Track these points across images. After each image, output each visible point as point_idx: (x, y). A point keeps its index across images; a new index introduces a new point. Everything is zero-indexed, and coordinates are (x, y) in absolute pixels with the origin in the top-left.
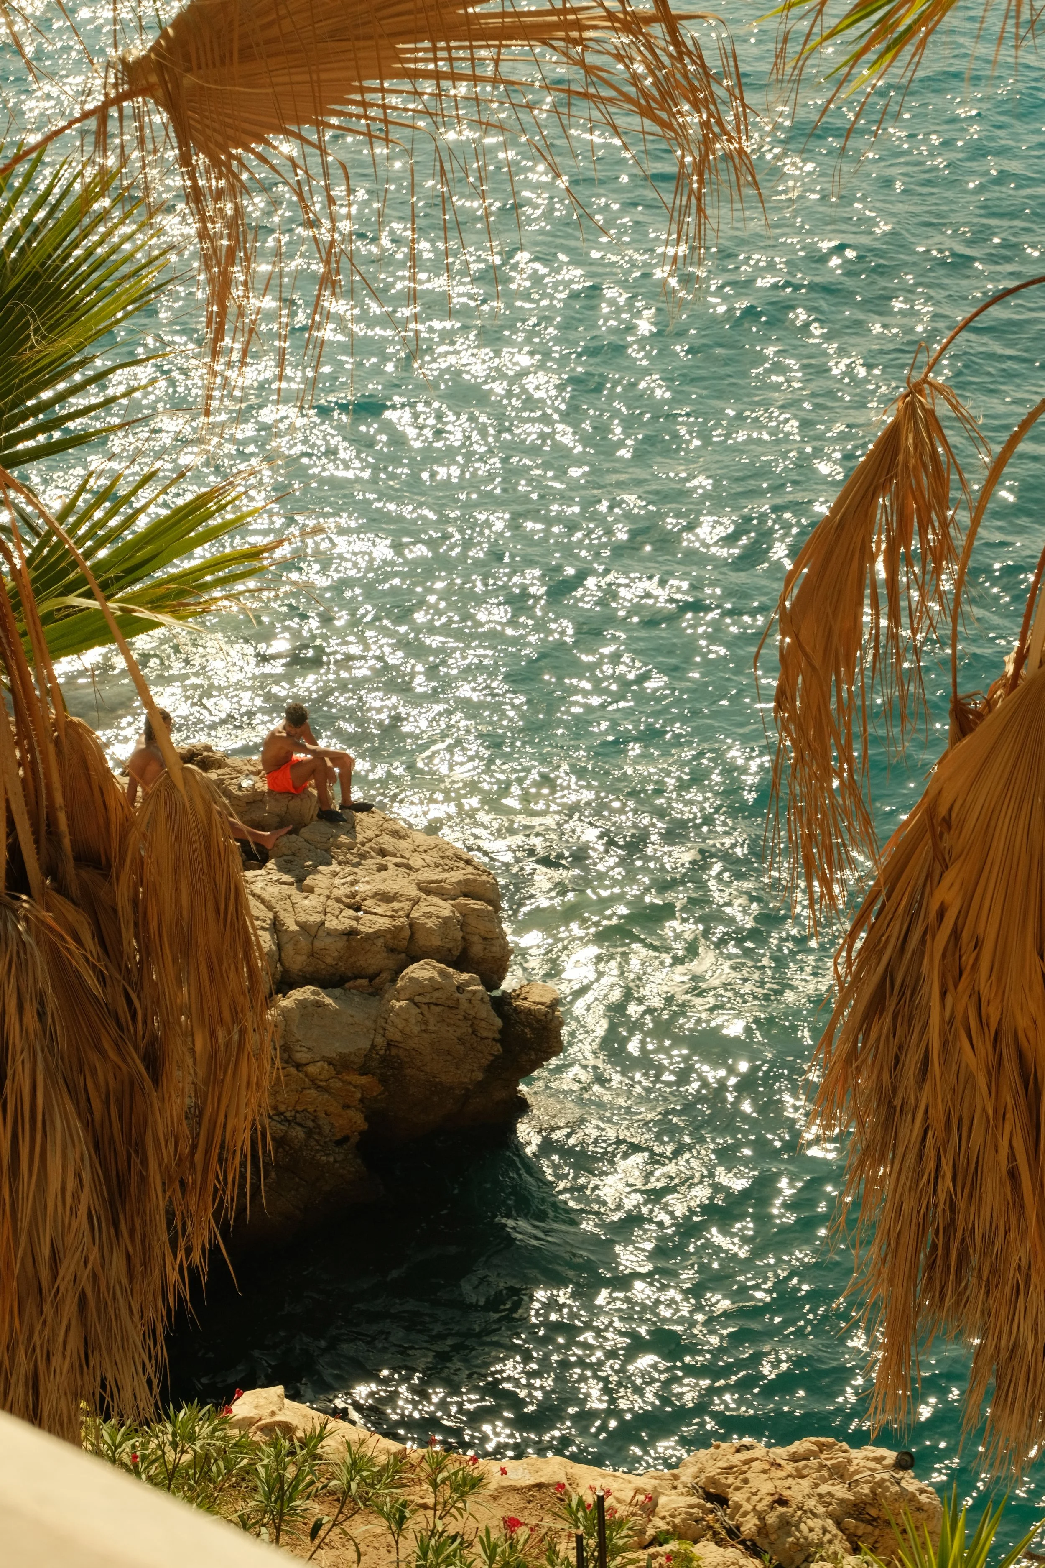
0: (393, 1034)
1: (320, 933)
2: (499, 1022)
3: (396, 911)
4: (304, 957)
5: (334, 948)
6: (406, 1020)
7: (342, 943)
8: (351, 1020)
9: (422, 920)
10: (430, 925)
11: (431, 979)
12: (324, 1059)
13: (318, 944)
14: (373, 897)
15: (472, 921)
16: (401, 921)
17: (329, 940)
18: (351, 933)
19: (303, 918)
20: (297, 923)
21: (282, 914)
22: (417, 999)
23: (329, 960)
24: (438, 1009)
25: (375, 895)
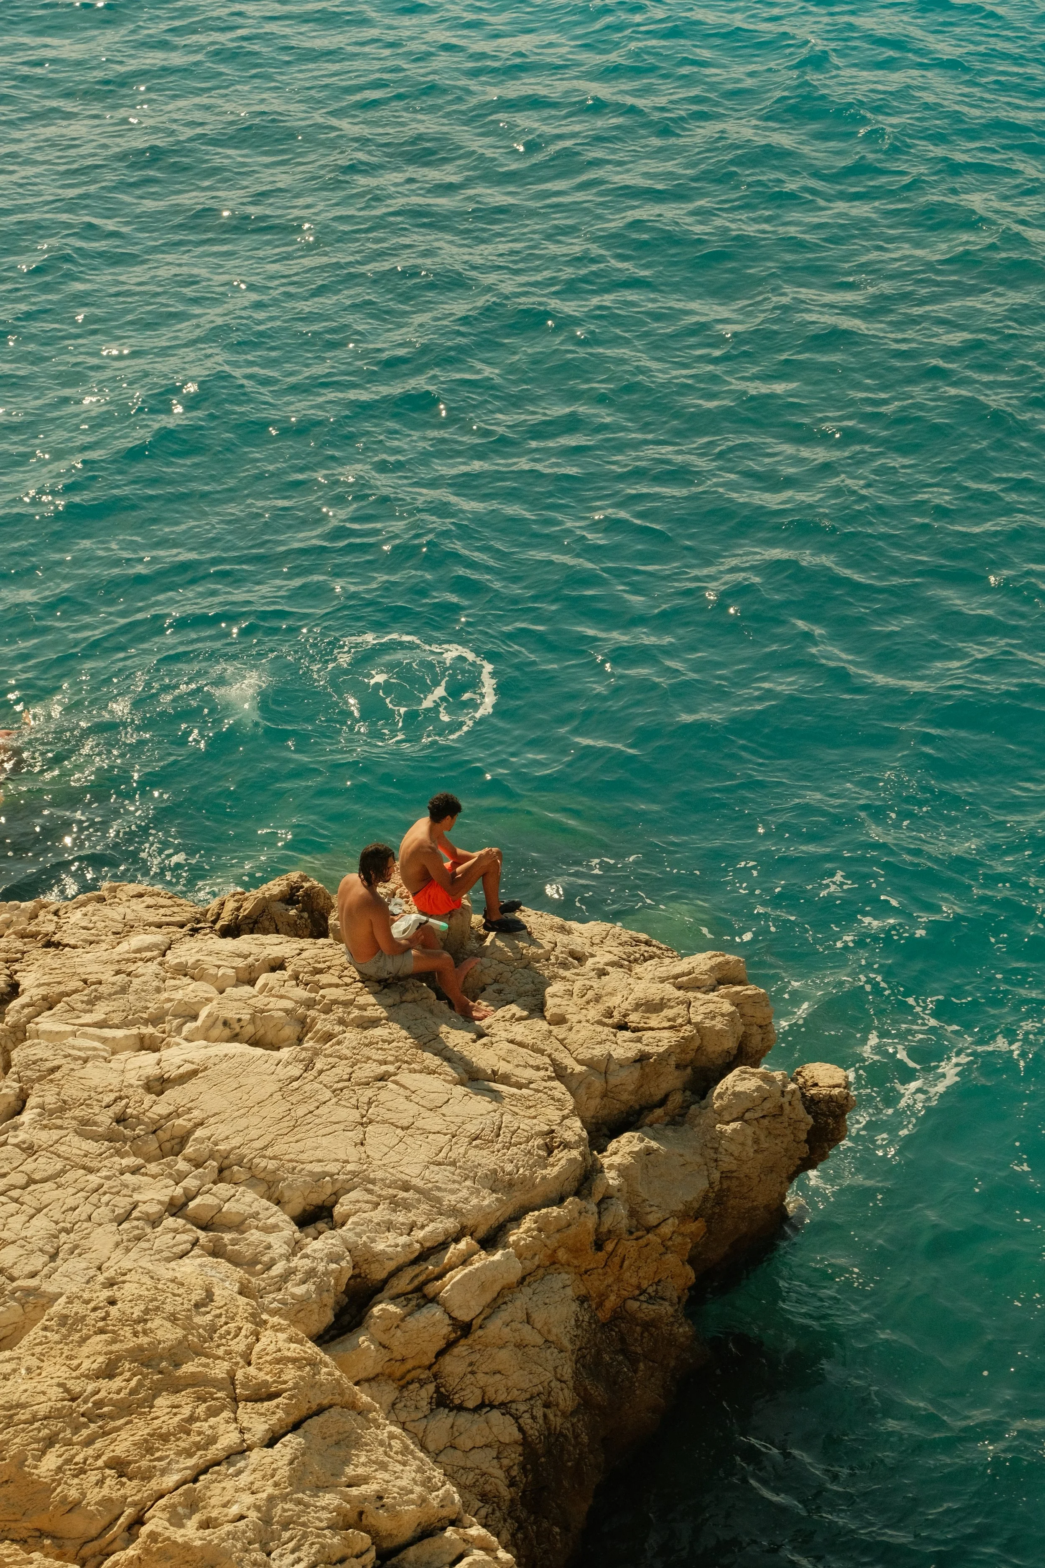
0: (728, 1164)
1: (612, 1067)
2: (810, 1119)
3: (673, 1019)
4: (598, 1100)
5: (629, 1078)
6: (743, 1144)
7: (636, 1072)
8: (682, 1161)
9: (708, 1023)
10: (719, 1026)
11: (759, 1089)
12: (673, 1214)
13: (613, 1080)
14: (635, 1010)
15: (748, 1010)
16: (687, 1031)
17: (624, 1073)
18: (642, 1059)
19: (586, 1054)
20: (580, 1062)
21: (556, 1055)
22: (748, 1116)
23: (625, 1097)
24: (765, 1122)
25: (637, 1007)
